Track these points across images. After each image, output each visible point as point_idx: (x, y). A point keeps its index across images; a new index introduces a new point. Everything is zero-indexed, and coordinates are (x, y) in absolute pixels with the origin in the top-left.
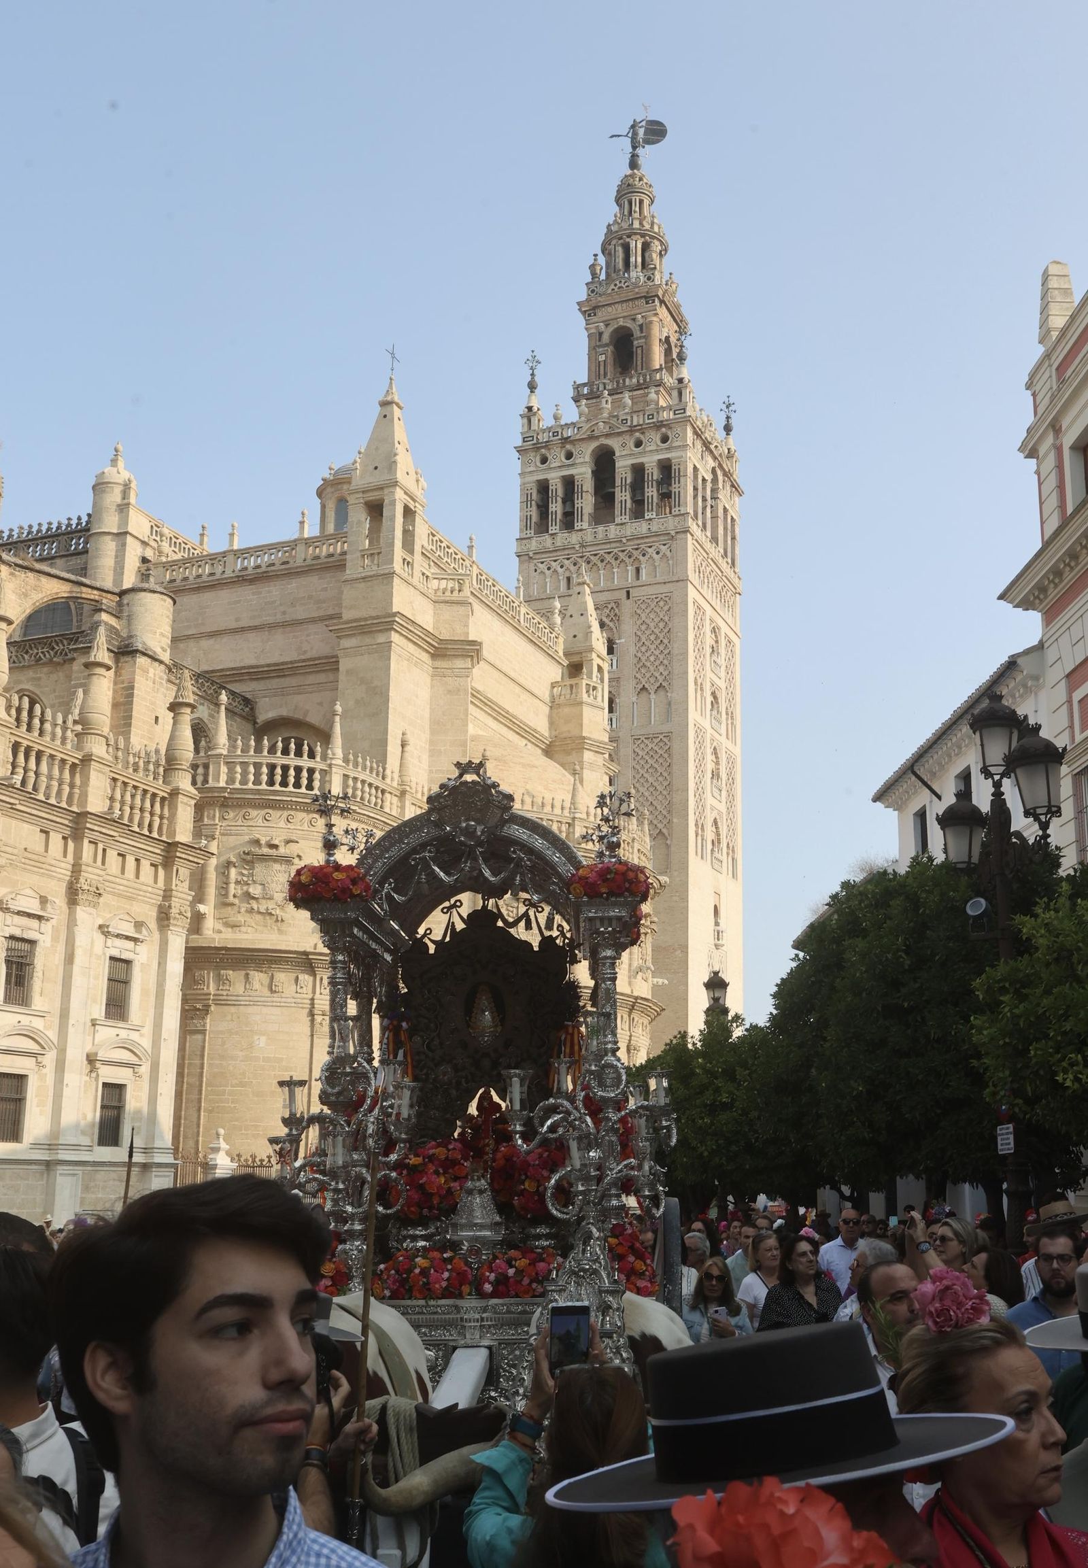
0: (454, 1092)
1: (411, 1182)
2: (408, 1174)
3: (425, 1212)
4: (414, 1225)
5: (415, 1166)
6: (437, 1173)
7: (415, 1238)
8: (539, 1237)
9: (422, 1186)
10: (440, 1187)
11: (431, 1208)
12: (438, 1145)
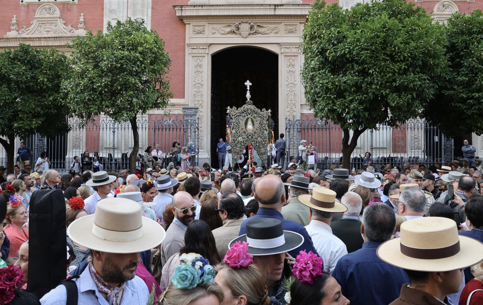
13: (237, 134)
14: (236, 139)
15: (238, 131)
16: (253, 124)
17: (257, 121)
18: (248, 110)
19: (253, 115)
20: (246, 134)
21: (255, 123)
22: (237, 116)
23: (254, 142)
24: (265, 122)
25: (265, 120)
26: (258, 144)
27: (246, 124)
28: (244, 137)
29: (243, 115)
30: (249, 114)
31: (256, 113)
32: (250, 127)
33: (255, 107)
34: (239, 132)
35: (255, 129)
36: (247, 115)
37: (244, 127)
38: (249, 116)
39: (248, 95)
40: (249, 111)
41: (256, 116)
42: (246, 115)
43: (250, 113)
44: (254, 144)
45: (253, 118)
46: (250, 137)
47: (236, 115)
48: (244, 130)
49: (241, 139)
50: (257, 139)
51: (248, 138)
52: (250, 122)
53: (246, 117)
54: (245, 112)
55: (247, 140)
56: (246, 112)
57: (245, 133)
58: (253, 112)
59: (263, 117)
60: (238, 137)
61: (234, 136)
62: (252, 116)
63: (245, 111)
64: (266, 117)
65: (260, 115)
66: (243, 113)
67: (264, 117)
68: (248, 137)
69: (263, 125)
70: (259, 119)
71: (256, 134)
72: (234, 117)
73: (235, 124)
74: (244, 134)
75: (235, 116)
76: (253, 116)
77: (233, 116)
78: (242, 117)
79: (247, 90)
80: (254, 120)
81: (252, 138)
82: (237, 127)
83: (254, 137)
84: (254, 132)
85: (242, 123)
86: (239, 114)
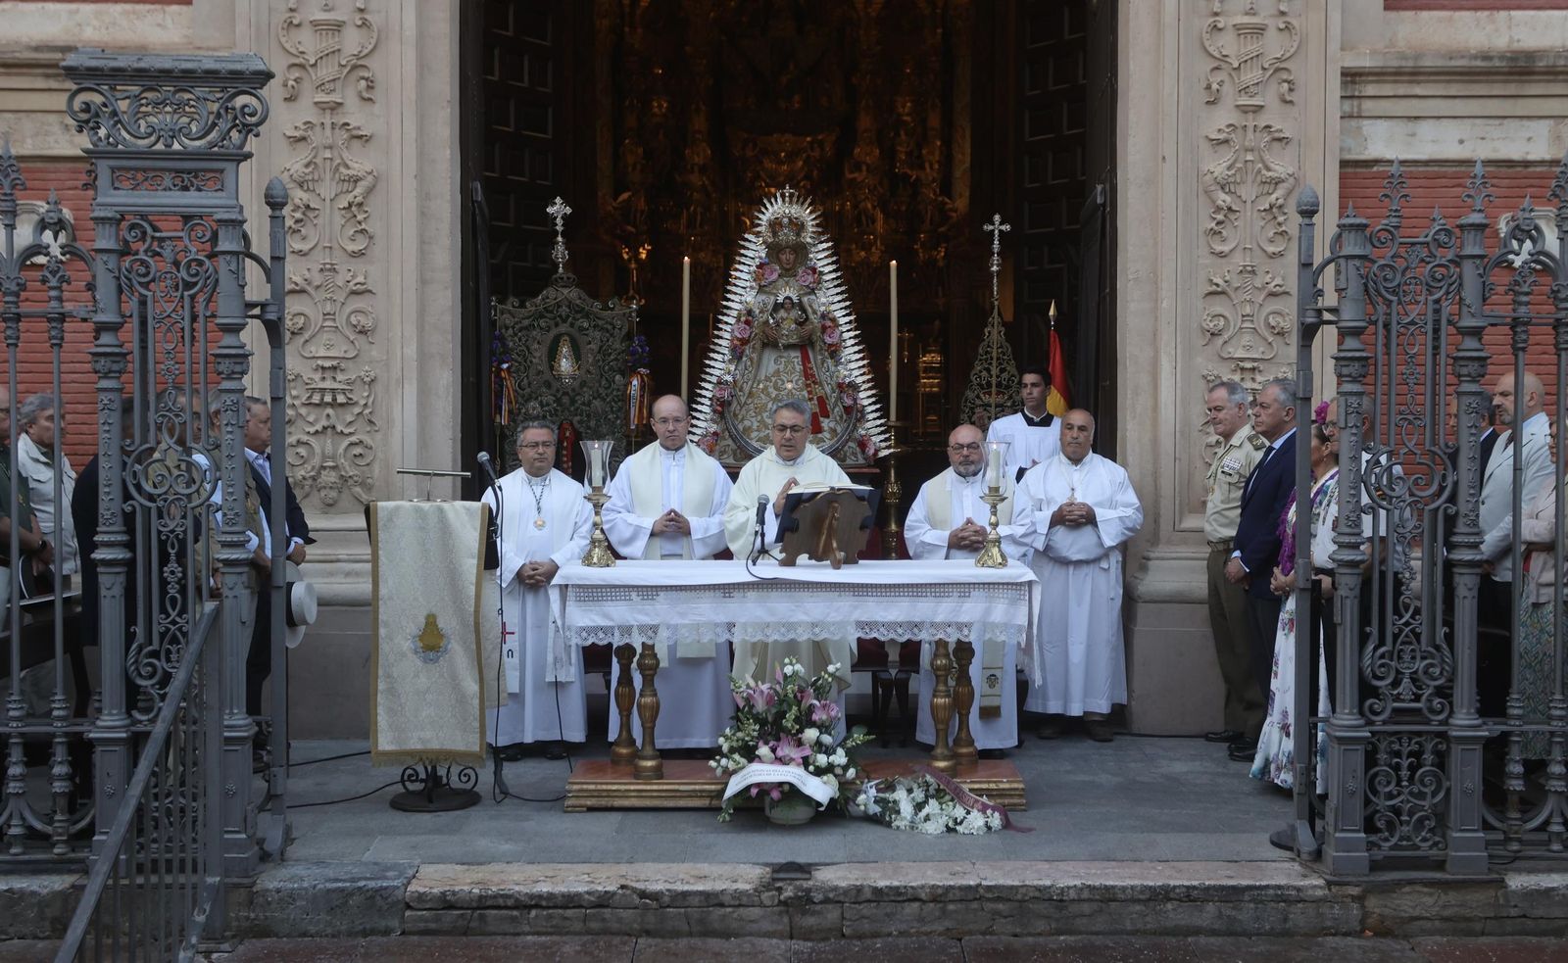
13: (521, 392)
14: (519, 409)
15: (525, 381)
16: (577, 354)
17: (590, 342)
18: (559, 307)
19: (578, 323)
20: (553, 391)
21: (584, 349)
22: (520, 330)
23: (581, 415)
24: (617, 345)
25: (619, 341)
26: (592, 423)
27: (553, 355)
28: (544, 398)
29: (543, 323)
30: (564, 321)
31: (587, 316)
32: (565, 365)
33: (584, 295)
35: (583, 371)
36: (556, 325)
37: (545, 367)
38: (563, 328)
39: (560, 252)
40: (564, 311)
41: (586, 325)
42: (552, 323)
43: (568, 316)
44: (580, 422)
45: (577, 335)
46: (566, 400)
47: (518, 327)
48: (547, 376)
49: (534, 409)
50: (589, 404)
51: (560, 403)
52: (565, 349)
53: (554, 332)
54: (548, 315)
55: (556, 410)
56: (552, 312)
57: (548, 385)
58: (577, 312)
59: (610, 327)
60: (526, 401)
62: (572, 325)
63: (547, 311)
64: (620, 329)
65: (600, 323)
66: (542, 316)
67: (614, 328)
68: (558, 401)
69: (611, 354)
70: (598, 334)
71: (585, 389)
72: (510, 331)
73: (515, 357)
74: (544, 390)
75: (513, 328)
76: (576, 326)
77: (507, 328)
78: (538, 330)
79: (556, 233)
80: (581, 340)
81: (573, 402)
82: (522, 368)
83: (577, 398)
84: (579, 381)
85: (539, 353)
86: (526, 322)
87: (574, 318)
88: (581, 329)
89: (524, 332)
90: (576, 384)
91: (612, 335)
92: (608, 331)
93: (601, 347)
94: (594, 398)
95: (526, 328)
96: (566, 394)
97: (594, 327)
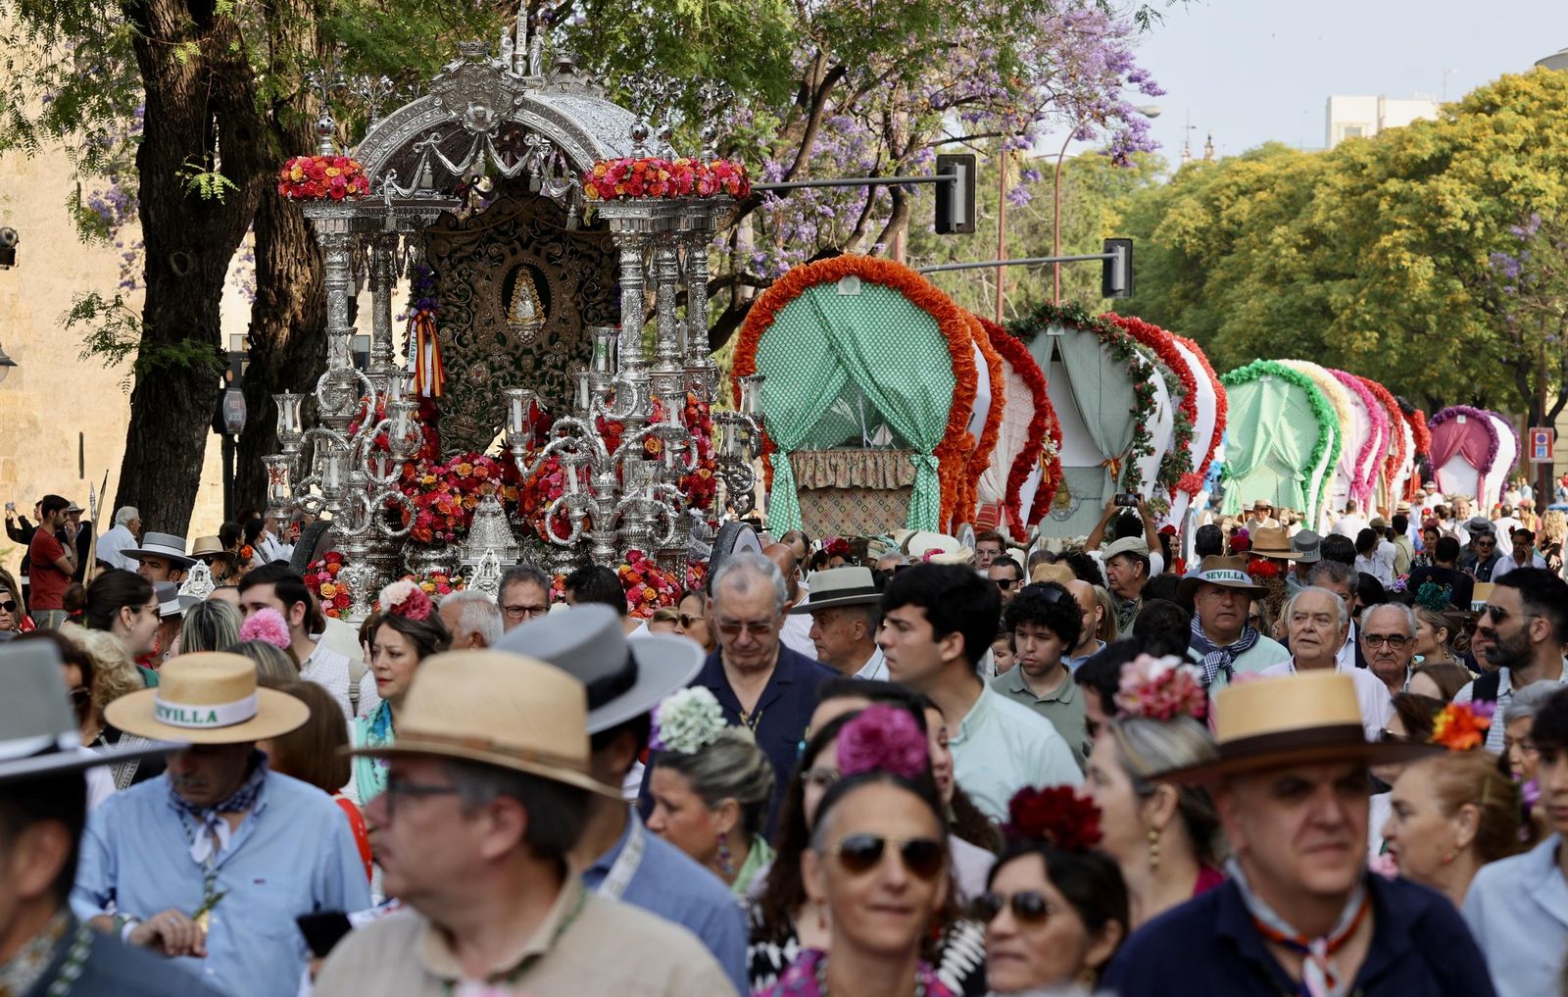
0: (489, 396)
1: (423, 504)
2: (421, 494)
3: (439, 534)
4: (427, 547)
5: (427, 485)
6: (452, 493)
7: (427, 562)
8: (561, 563)
9: (434, 508)
10: (455, 509)
11: (445, 531)
12: (464, 460)
13: (461, 350)
14: (458, 374)
15: (469, 335)
16: (544, 296)
17: (564, 277)
18: (517, 225)
19: (544, 250)
20: (509, 348)
21: (555, 287)
22: (460, 261)
23: (551, 383)
27: (507, 297)
28: (496, 359)
29: (493, 251)
30: (525, 246)
32: (526, 309)
34: (475, 338)
35: (553, 319)
36: (514, 252)
37: (496, 312)
38: (525, 256)
40: (525, 231)
41: (558, 252)
43: (530, 239)
45: (541, 263)
46: (528, 362)
47: (459, 255)
48: (500, 327)
49: (478, 374)
50: (563, 368)
51: (519, 367)
52: (525, 287)
53: (510, 261)
54: (500, 238)
55: (512, 376)
56: (505, 233)
57: (502, 339)
58: (544, 233)
59: (595, 254)
60: (470, 363)
61: (449, 358)
62: (537, 252)
63: (501, 233)
65: (580, 248)
66: (491, 240)
68: (517, 363)
69: (595, 294)
70: (575, 265)
71: (557, 345)
73: (453, 299)
74: (497, 346)
75: (450, 257)
76: (543, 253)
77: (441, 259)
78: (486, 259)
80: (550, 274)
81: (539, 363)
82: (464, 316)
83: (546, 358)
84: (546, 333)
85: (489, 292)
86: (471, 249)
87: (539, 243)
88: (550, 258)
89: (464, 265)
90: (544, 339)
91: (599, 265)
92: (591, 259)
93: (581, 284)
94: (572, 358)
95: (468, 258)
96: (529, 352)
97: (572, 253)
